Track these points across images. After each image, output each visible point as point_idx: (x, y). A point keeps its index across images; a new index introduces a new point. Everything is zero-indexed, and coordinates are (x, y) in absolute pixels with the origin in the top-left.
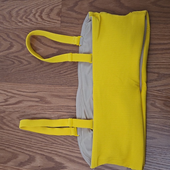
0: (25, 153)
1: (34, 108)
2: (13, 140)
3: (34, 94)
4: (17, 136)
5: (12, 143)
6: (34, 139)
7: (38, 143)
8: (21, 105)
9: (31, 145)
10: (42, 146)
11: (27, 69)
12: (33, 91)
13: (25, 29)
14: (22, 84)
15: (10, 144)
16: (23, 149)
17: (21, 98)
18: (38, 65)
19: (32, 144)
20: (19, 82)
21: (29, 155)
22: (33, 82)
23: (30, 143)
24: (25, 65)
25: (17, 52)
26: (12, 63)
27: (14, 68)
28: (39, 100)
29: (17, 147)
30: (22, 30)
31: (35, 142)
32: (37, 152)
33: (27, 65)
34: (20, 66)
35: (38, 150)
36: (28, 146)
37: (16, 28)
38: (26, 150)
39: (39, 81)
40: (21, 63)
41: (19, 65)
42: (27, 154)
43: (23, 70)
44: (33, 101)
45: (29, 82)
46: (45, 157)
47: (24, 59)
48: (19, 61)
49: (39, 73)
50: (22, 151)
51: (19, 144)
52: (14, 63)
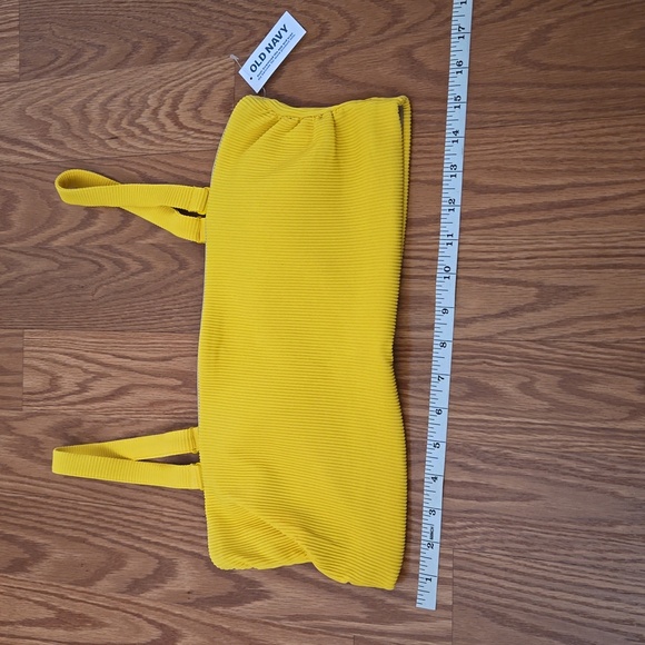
0: (144, 551)
1: (167, 408)
2: (108, 510)
3: (164, 364)
4: (118, 497)
5: (106, 519)
6: (169, 507)
7: (181, 519)
8: (127, 400)
9: (161, 525)
10: (194, 528)
11: (140, 287)
12: (161, 355)
13: (129, 159)
14: (127, 334)
15: (102, 525)
16: (139, 538)
17: (125, 379)
18: (173, 272)
19: (163, 522)
20: (118, 328)
21: (157, 557)
22: (159, 325)
23: (160, 520)
24: (133, 274)
25: (108, 233)
26: (95, 267)
27: (101, 285)
28: (180, 383)
29: (120, 533)
30: (121, 163)
31: (173, 518)
32: (181, 546)
33: (139, 272)
34: (119, 276)
35: (181, 540)
36: (152, 530)
37: (102, 159)
38: (149, 542)
39: (178, 323)
40: (123, 267)
41: (117, 273)
42: (150, 554)
43: (129, 291)
44: (161, 387)
45: (149, 326)
46: (203, 562)
47: (129, 255)
48: (116, 262)
49: (176, 297)
50: (137, 545)
51: (126, 524)
52: (101, 268)
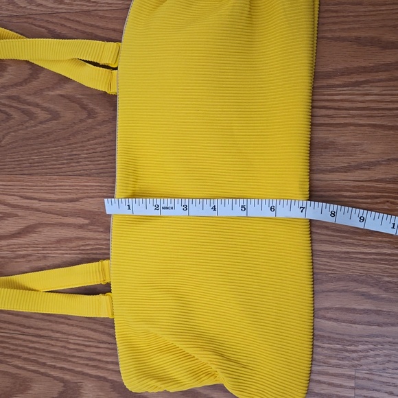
0: (49, 376)
1: (74, 244)
2: (13, 338)
3: (71, 204)
4: (24, 326)
5: (12, 347)
6: (75, 335)
7: (87, 346)
8: (33, 238)
9: (67, 352)
10: (100, 354)
11: (49, 134)
12: (69, 196)
13: (38, 17)
14: (34, 178)
15: (7, 352)
16: (44, 364)
17: (33, 219)
18: (81, 121)
19: (69, 349)
20: (26, 172)
21: (62, 380)
22: (67, 169)
23: (65, 347)
24: (41, 123)
25: (16, 85)
26: (4, 116)
27: (8, 133)
28: (87, 222)
29: (25, 359)
30: (30, 21)
31: (79, 344)
32: (87, 370)
33: (47, 121)
34: (27, 124)
35: (87, 365)
36: (57, 356)
37: (11, 16)
38: (55, 367)
39: (86, 168)
40: (31, 115)
41: (25, 122)
42: (55, 378)
43: (38, 138)
44: (69, 225)
45: (56, 170)
46: (108, 384)
47: (37, 105)
48: (24, 112)
49: (84, 144)
50: (42, 370)
51: (32, 351)
52: (9, 117)
